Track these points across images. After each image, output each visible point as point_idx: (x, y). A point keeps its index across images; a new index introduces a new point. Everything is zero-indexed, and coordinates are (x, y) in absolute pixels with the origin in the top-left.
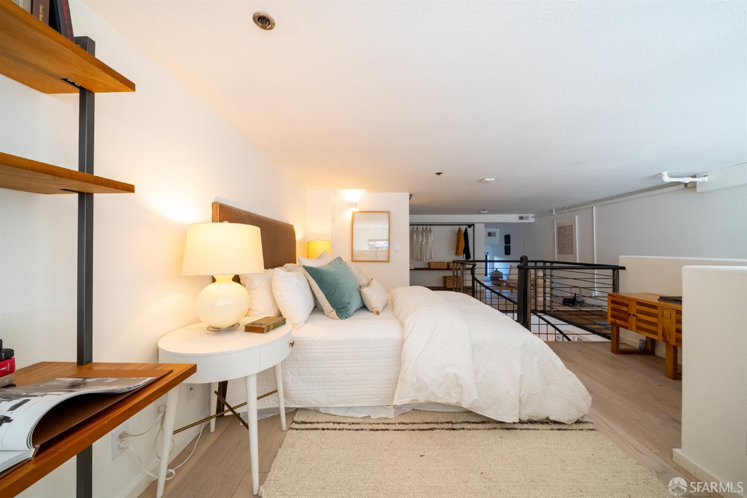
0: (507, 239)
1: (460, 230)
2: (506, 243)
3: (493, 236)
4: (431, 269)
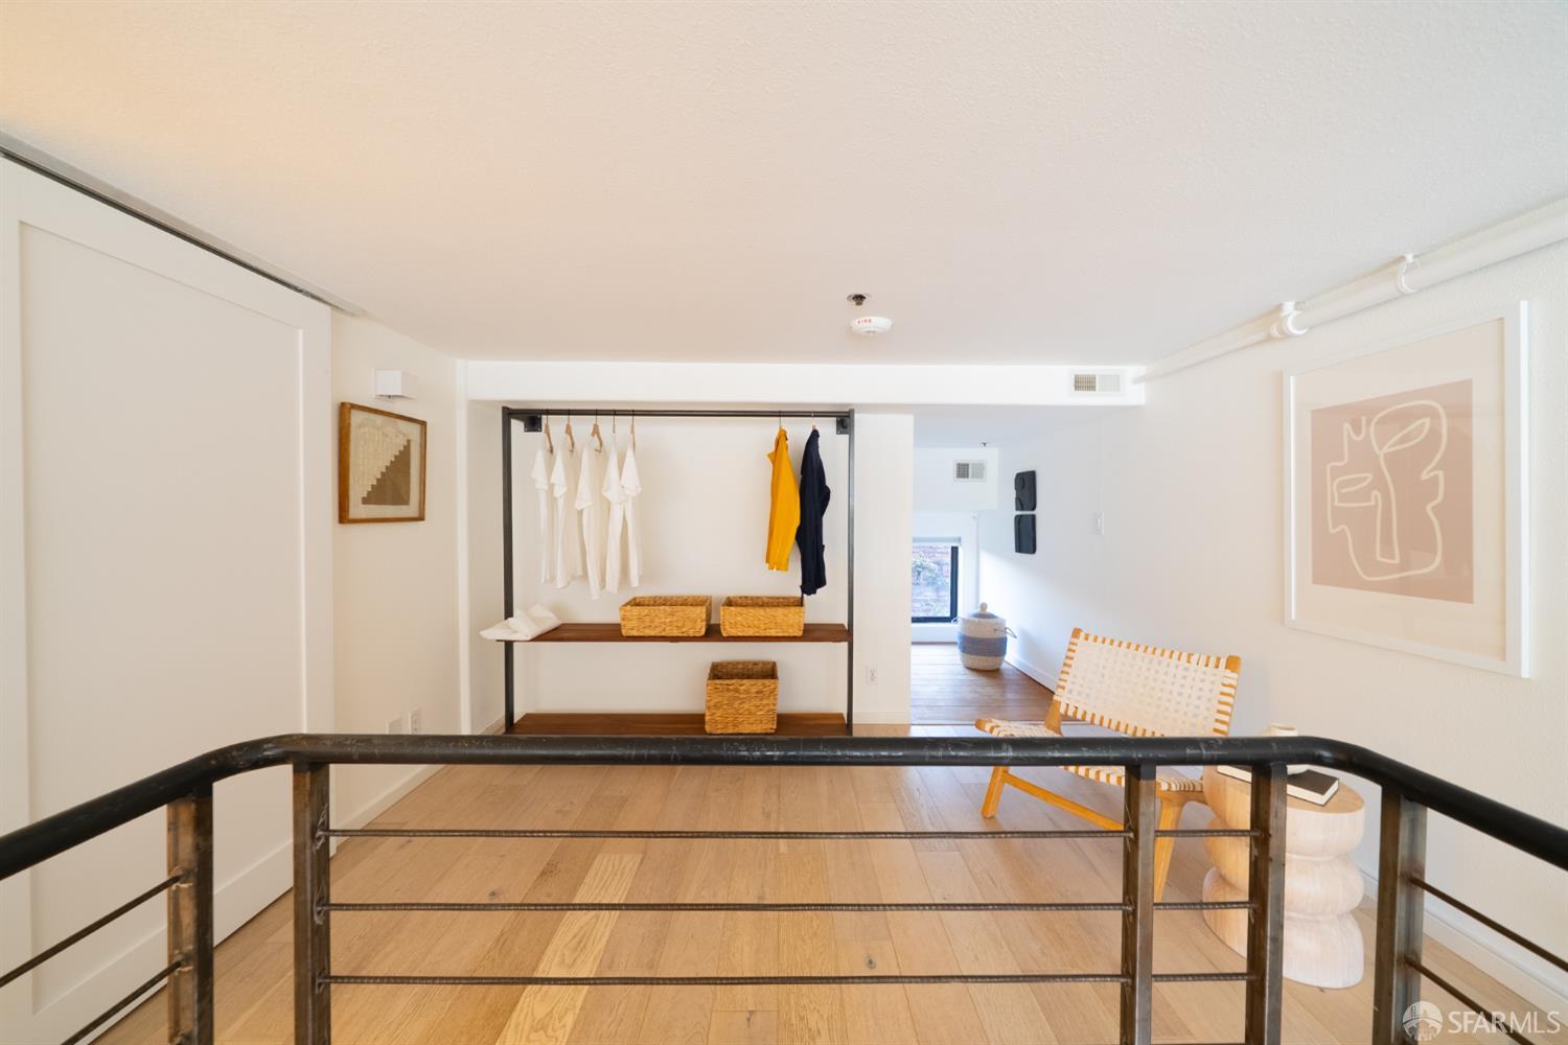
0: (1026, 486)
1: (782, 437)
2: (1020, 505)
3: (973, 477)
4: (628, 637)
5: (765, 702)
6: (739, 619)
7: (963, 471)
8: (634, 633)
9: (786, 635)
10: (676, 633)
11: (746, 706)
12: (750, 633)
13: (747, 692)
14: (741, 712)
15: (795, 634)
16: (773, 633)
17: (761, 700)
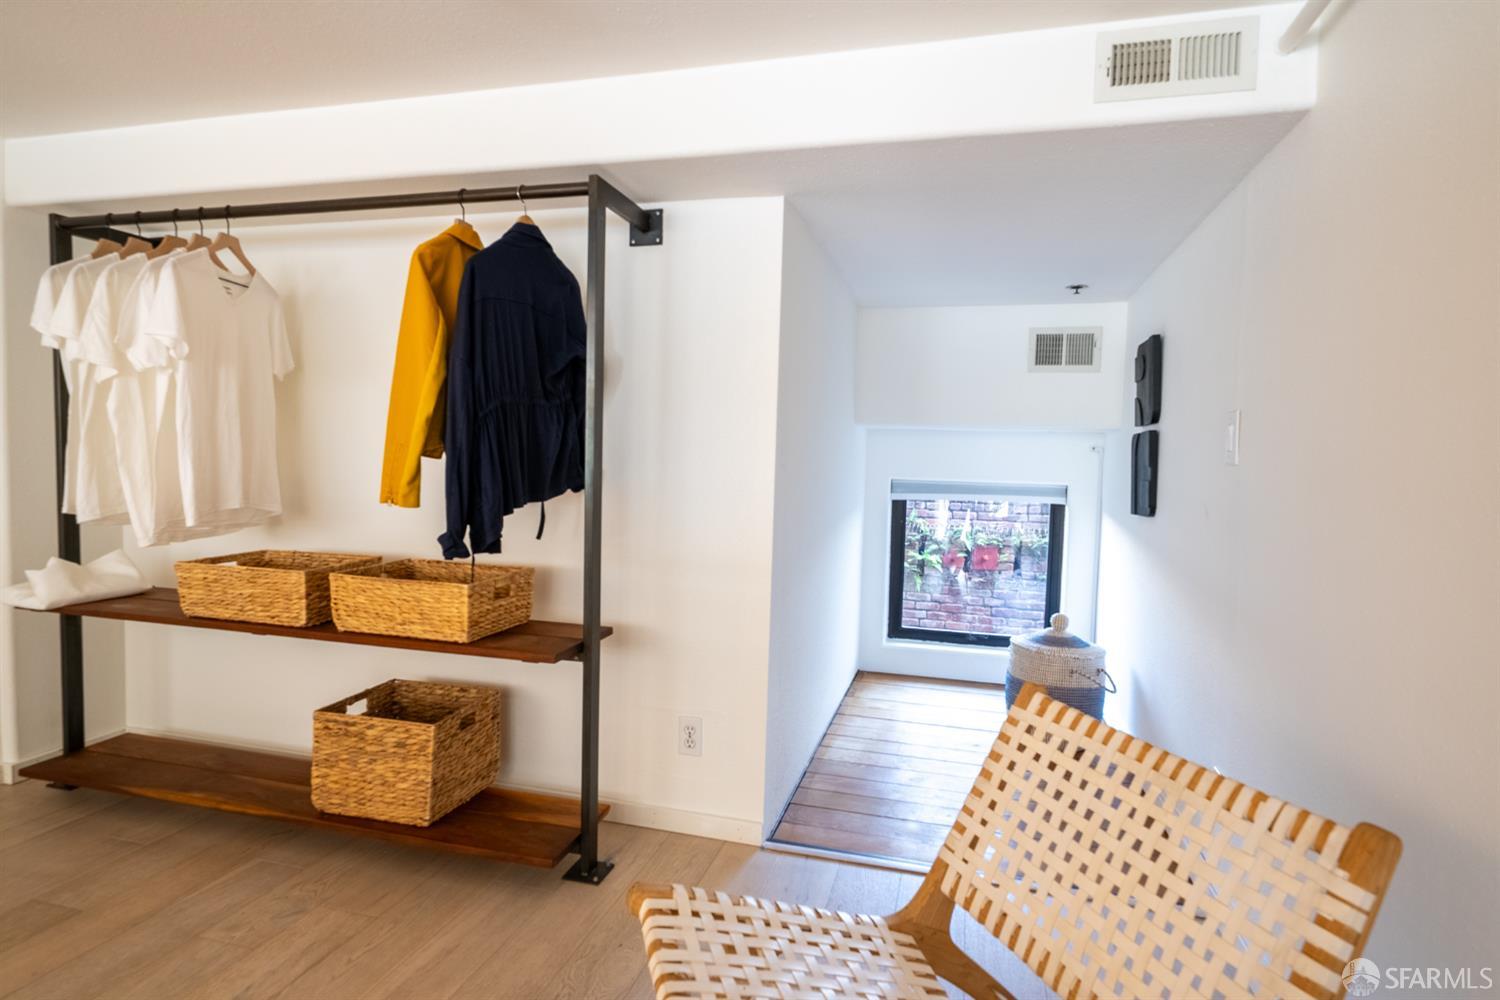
0: (1150, 369)
2: (1141, 412)
3: (1069, 362)
4: (192, 618)
5: (411, 765)
6: (361, 599)
7: (1048, 350)
8: (200, 612)
9: (440, 637)
10: (260, 616)
11: (379, 768)
12: (381, 628)
13: (378, 740)
14: (369, 777)
15: (456, 639)
16: (417, 631)
17: (404, 759)
